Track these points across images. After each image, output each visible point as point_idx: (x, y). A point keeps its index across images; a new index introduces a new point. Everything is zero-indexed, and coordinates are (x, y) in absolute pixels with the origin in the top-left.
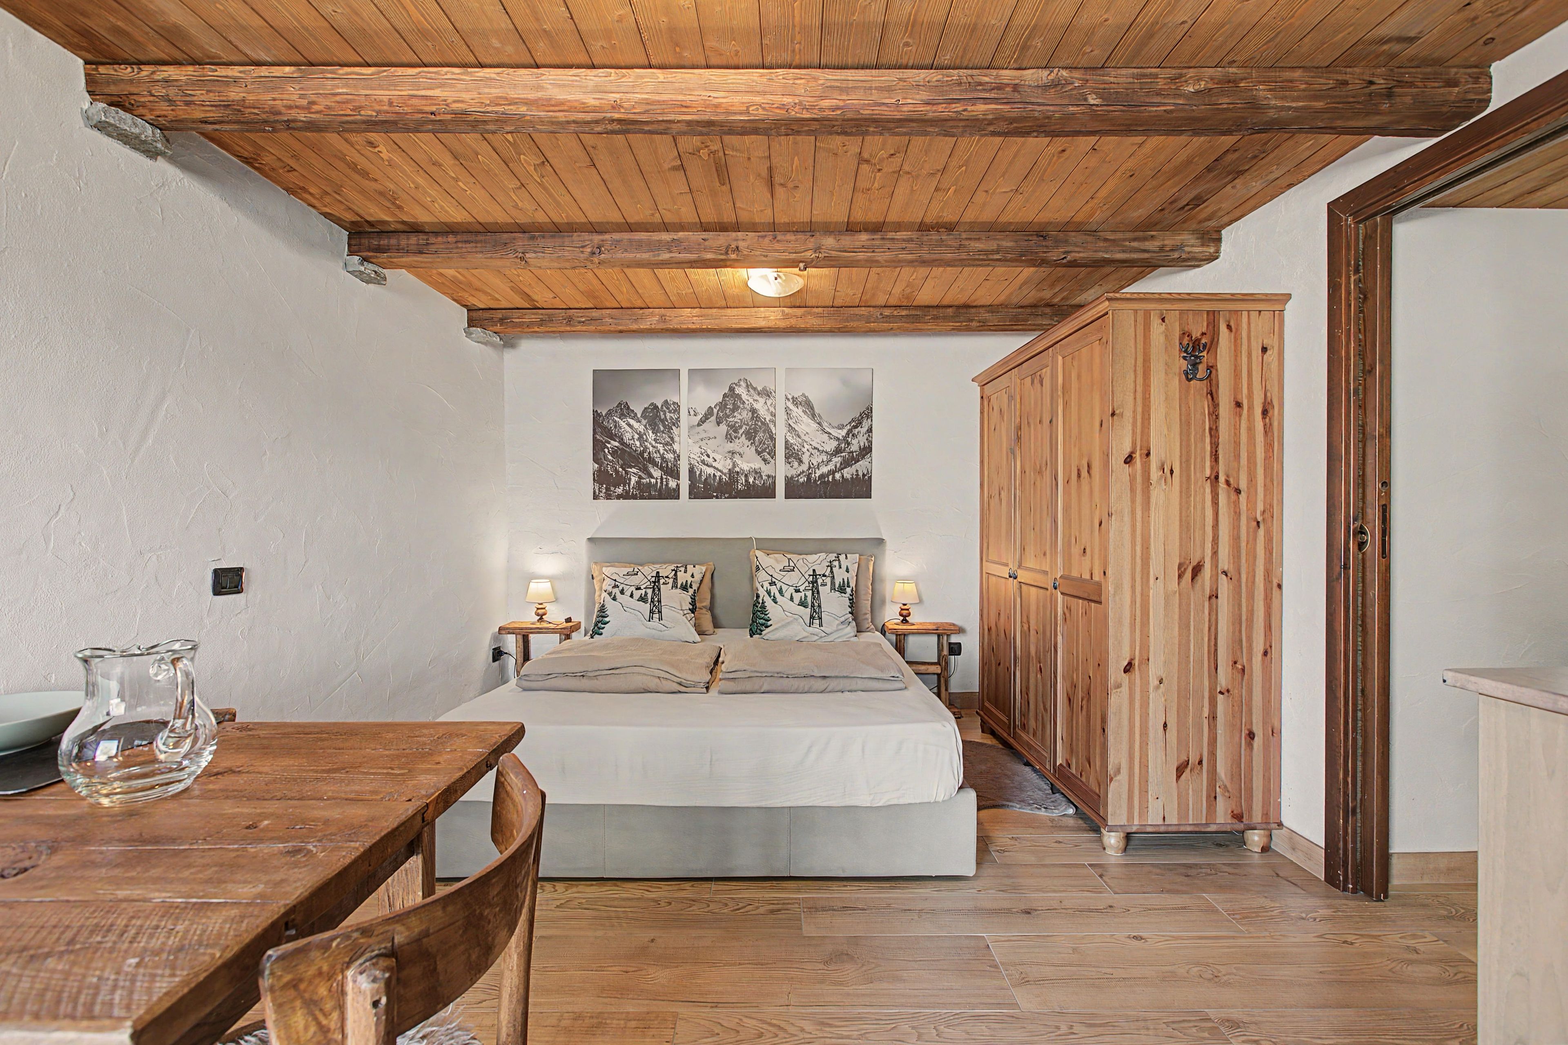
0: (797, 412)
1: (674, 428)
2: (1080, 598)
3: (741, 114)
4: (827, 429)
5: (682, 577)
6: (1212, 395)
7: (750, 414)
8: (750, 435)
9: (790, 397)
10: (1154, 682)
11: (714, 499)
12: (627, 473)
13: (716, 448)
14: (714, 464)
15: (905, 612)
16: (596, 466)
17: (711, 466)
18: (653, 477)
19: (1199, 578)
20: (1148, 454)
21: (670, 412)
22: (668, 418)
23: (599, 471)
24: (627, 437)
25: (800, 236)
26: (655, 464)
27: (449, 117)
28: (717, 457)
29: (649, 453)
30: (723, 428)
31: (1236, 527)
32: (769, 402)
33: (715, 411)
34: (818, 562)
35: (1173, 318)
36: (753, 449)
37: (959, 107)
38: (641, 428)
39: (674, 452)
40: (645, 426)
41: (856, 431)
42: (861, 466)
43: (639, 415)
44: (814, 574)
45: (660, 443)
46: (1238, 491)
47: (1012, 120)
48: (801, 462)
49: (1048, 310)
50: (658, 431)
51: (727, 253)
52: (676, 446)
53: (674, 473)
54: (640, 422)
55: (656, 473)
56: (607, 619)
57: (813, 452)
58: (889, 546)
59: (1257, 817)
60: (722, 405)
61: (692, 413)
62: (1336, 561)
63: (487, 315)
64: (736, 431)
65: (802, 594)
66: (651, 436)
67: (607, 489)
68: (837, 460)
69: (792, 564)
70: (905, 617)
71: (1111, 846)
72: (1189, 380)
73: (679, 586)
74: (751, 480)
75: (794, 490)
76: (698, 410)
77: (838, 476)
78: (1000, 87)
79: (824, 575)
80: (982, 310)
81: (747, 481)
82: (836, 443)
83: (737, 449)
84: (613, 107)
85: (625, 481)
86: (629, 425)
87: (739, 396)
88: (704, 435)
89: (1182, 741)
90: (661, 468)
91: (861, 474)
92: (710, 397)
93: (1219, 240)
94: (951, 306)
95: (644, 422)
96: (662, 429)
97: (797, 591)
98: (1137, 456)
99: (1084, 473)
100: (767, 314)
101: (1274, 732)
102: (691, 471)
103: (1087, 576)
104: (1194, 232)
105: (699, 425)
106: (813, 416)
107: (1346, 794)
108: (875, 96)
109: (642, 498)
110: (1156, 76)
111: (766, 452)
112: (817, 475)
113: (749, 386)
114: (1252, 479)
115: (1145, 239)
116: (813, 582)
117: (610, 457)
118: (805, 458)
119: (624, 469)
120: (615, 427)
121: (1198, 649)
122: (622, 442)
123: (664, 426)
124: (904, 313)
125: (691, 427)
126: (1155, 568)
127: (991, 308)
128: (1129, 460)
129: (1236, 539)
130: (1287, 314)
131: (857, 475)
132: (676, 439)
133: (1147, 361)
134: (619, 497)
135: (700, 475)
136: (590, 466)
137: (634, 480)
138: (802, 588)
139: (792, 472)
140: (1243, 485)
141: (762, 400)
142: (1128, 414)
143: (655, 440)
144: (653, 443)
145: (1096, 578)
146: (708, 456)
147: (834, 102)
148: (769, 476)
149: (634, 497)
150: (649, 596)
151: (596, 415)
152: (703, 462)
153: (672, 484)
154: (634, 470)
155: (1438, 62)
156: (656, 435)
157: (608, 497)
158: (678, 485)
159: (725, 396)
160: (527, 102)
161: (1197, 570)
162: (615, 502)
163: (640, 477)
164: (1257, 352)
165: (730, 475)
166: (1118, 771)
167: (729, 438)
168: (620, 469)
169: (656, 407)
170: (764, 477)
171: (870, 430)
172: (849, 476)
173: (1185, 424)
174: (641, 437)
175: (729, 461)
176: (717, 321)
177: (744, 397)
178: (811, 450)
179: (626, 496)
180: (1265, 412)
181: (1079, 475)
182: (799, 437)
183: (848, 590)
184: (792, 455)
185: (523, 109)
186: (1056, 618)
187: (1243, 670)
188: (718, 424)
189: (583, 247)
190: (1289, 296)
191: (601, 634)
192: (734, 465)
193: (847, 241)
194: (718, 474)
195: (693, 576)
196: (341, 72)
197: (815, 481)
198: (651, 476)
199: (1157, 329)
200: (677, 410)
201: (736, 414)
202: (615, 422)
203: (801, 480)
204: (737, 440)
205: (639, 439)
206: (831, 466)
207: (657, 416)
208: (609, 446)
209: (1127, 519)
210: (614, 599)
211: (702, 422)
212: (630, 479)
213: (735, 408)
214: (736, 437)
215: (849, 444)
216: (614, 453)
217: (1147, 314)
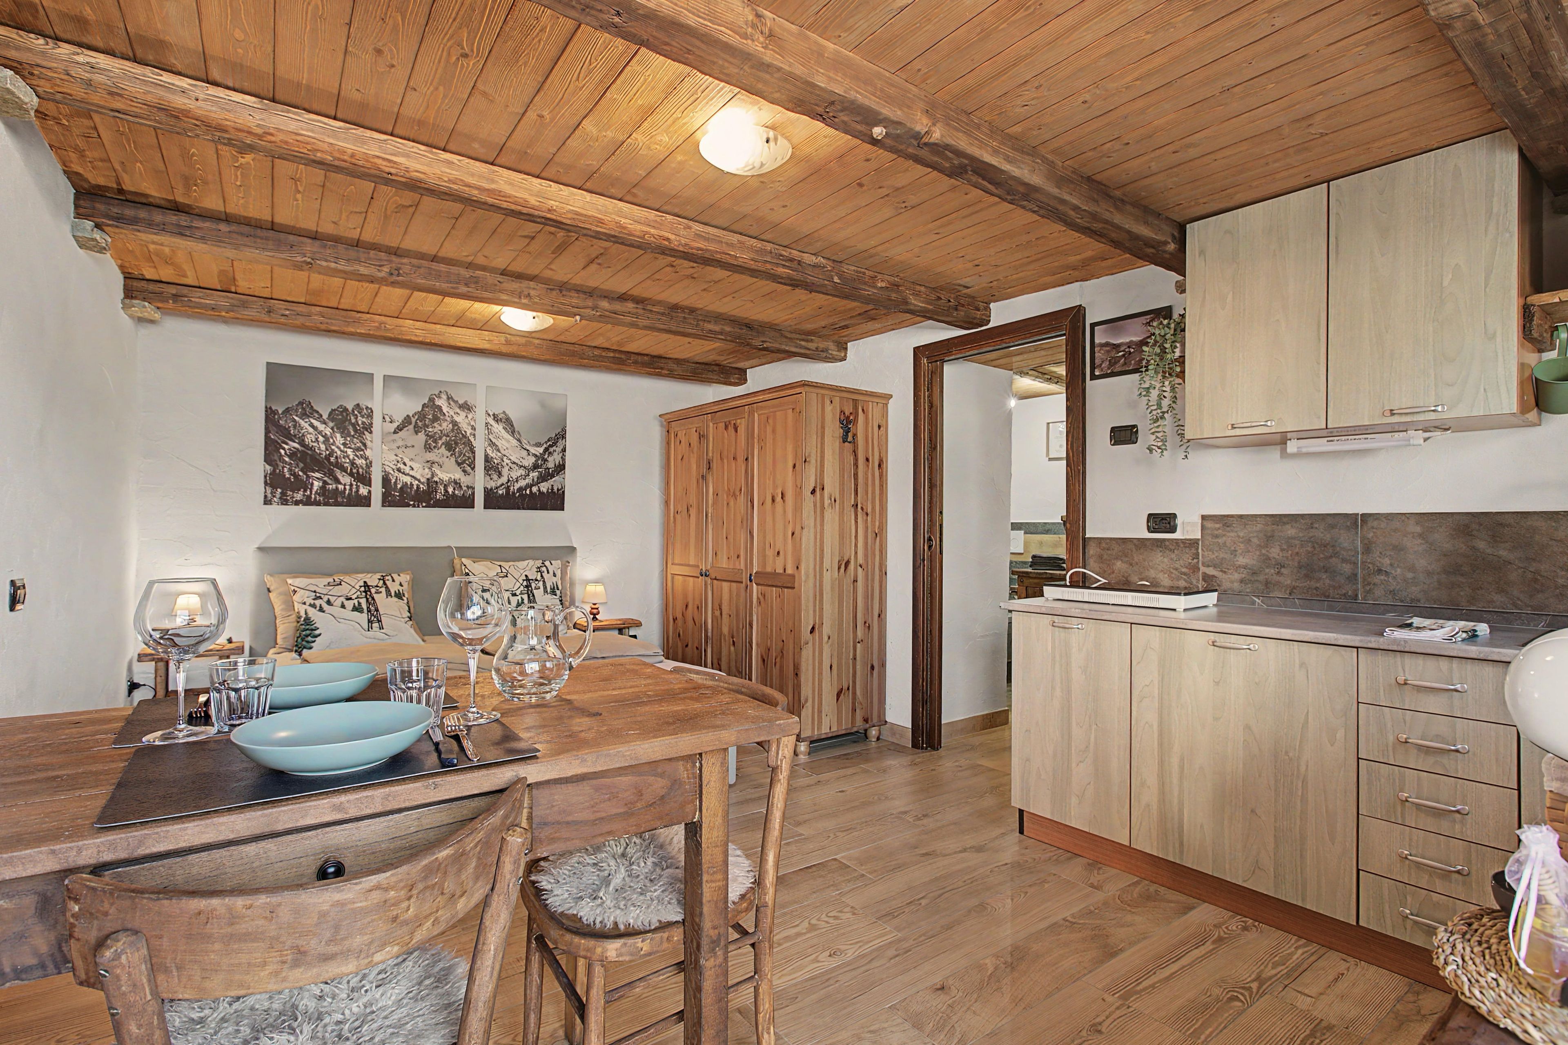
0: (498, 428)
1: (366, 433)
2: (773, 586)
3: (638, 237)
4: (525, 446)
5: (394, 588)
6: (855, 452)
7: (451, 426)
8: (449, 447)
9: (491, 414)
10: (825, 638)
11: (411, 508)
12: (308, 477)
13: (413, 457)
14: (411, 473)
15: (595, 611)
16: (268, 468)
17: (408, 475)
18: (340, 483)
19: (848, 570)
20: (823, 489)
21: (363, 417)
22: (360, 423)
23: (273, 473)
24: (308, 439)
25: (582, 296)
26: (343, 469)
27: (403, 180)
28: (414, 465)
29: (336, 457)
30: (422, 436)
31: (866, 537)
32: (470, 416)
33: (413, 420)
34: (528, 568)
35: (837, 400)
36: (453, 459)
37: (769, 266)
38: (328, 431)
39: (366, 459)
40: (332, 429)
41: (551, 450)
42: (555, 482)
43: (325, 416)
44: (527, 579)
45: (350, 448)
46: (867, 514)
47: (792, 279)
48: (500, 475)
49: (716, 368)
50: (349, 435)
51: (520, 297)
52: (368, 453)
53: (366, 480)
54: (325, 423)
55: (346, 479)
56: (317, 632)
57: (513, 466)
58: (579, 553)
59: (875, 720)
60: (421, 415)
61: (388, 419)
62: (918, 557)
63: (152, 287)
64: (435, 441)
65: (519, 598)
66: (339, 439)
67: (283, 494)
68: (534, 474)
69: (504, 570)
70: (594, 615)
71: (801, 753)
72: (844, 442)
73: (393, 594)
74: (450, 490)
75: (493, 501)
76: (395, 418)
77: (535, 489)
78: (791, 260)
79: (536, 580)
80: (670, 361)
81: (446, 491)
82: (533, 460)
83: (436, 459)
84: (549, 210)
85: (305, 486)
86: (312, 426)
87: (440, 408)
88: (400, 443)
89: (839, 676)
90: (351, 474)
91: (555, 489)
92: (411, 406)
93: (846, 349)
94: (647, 355)
95: (331, 424)
96: (352, 433)
97: (514, 595)
98: (818, 490)
99: (779, 498)
100: (492, 338)
101: (883, 665)
102: (386, 481)
103: (780, 570)
104: (833, 341)
105: (395, 432)
106: (513, 432)
107: (923, 693)
108: (725, 248)
109: (326, 504)
110: (864, 273)
111: (466, 463)
112: (516, 488)
113: (449, 398)
114: (873, 508)
115: (807, 341)
116: (527, 586)
117: (287, 459)
118: (505, 471)
119: (305, 473)
120: (295, 427)
121: (847, 617)
122: (302, 443)
123: (356, 431)
124: (612, 355)
125: (384, 435)
126: (827, 563)
127: (678, 361)
128: (813, 492)
129: (866, 543)
130: (889, 405)
131: (552, 489)
132: (368, 443)
133: (823, 427)
134: (297, 503)
135: (396, 483)
136: (259, 468)
137: (317, 485)
138: (518, 592)
139: (492, 484)
140: (869, 511)
141: (463, 414)
142: (813, 461)
143: (344, 444)
144: (342, 447)
145: (789, 571)
146: (405, 464)
147: (700, 245)
148: (468, 487)
149: (318, 504)
150: (364, 606)
151: (270, 414)
152: (399, 470)
153: (363, 491)
154: (317, 475)
155: (973, 297)
156: (346, 440)
157: (284, 502)
158: (370, 492)
159: (424, 406)
160: (479, 188)
161: (847, 564)
162: (292, 509)
163: (325, 483)
164: (876, 428)
165: (428, 484)
166: (806, 701)
167: (428, 448)
168: (301, 473)
169: (346, 410)
170: (464, 488)
171: (564, 450)
172: (545, 490)
173: (842, 470)
174: (326, 438)
175: (427, 470)
176: (441, 337)
177: (445, 409)
178: (510, 464)
179: (308, 502)
180: (880, 466)
181: (773, 501)
182: (498, 450)
183: (558, 592)
184: (491, 467)
185: (475, 192)
186: (751, 602)
187: (869, 627)
188: (416, 433)
189: (380, 266)
190: (891, 396)
191: (311, 648)
192: (433, 476)
193: (618, 306)
194: (416, 483)
195: (401, 585)
196: (306, 116)
197: (514, 493)
198: (337, 481)
199: (828, 408)
200: (370, 415)
201: (435, 424)
202: (294, 421)
203: (500, 492)
204: (436, 450)
205: (324, 442)
206: (528, 481)
207: (346, 419)
208: (286, 447)
209: (812, 530)
210: (321, 610)
211: (399, 429)
212: (312, 484)
213: (435, 419)
214: (435, 447)
215: (546, 460)
216: (293, 455)
217: (823, 396)
